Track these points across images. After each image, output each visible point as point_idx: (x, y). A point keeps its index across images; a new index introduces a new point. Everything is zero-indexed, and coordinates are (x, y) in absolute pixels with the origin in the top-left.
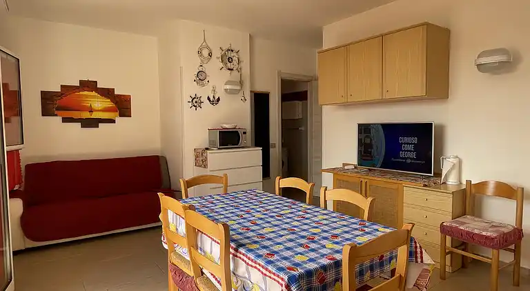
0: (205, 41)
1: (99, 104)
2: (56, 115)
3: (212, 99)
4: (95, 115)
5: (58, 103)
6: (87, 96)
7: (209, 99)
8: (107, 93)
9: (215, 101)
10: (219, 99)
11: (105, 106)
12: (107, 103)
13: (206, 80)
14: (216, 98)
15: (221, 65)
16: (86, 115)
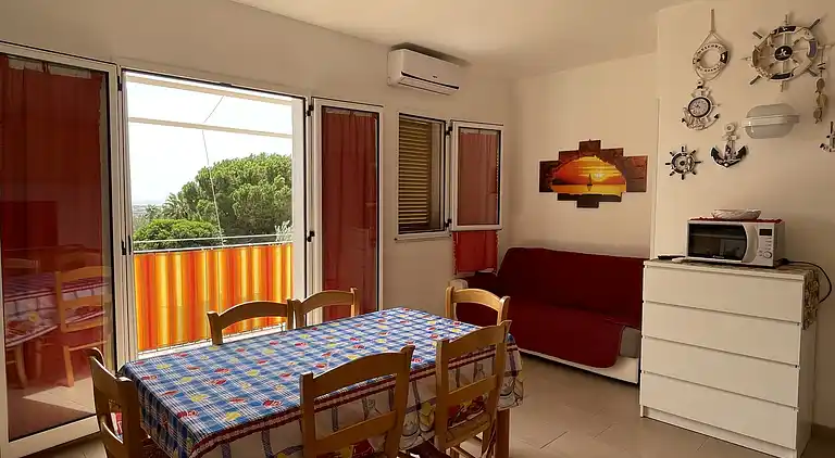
0: (713, 31)
1: (600, 173)
2: (552, 191)
3: (723, 152)
4: (595, 190)
5: (555, 175)
6: (586, 163)
7: (715, 153)
8: (613, 156)
9: (732, 157)
10: (743, 152)
11: (609, 175)
12: (611, 171)
13: (712, 116)
14: (737, 149)
15: (754, 72)
16: (584, 190)
